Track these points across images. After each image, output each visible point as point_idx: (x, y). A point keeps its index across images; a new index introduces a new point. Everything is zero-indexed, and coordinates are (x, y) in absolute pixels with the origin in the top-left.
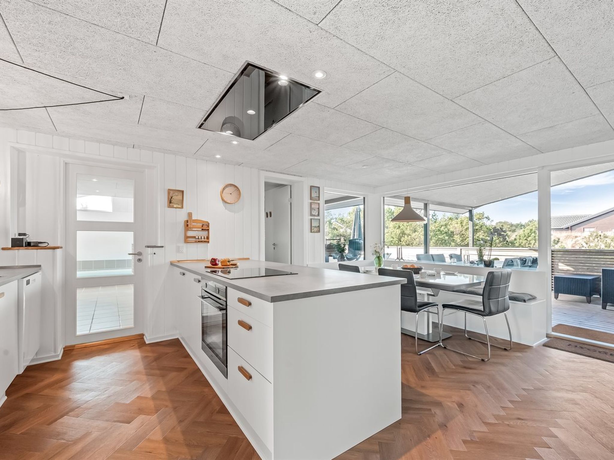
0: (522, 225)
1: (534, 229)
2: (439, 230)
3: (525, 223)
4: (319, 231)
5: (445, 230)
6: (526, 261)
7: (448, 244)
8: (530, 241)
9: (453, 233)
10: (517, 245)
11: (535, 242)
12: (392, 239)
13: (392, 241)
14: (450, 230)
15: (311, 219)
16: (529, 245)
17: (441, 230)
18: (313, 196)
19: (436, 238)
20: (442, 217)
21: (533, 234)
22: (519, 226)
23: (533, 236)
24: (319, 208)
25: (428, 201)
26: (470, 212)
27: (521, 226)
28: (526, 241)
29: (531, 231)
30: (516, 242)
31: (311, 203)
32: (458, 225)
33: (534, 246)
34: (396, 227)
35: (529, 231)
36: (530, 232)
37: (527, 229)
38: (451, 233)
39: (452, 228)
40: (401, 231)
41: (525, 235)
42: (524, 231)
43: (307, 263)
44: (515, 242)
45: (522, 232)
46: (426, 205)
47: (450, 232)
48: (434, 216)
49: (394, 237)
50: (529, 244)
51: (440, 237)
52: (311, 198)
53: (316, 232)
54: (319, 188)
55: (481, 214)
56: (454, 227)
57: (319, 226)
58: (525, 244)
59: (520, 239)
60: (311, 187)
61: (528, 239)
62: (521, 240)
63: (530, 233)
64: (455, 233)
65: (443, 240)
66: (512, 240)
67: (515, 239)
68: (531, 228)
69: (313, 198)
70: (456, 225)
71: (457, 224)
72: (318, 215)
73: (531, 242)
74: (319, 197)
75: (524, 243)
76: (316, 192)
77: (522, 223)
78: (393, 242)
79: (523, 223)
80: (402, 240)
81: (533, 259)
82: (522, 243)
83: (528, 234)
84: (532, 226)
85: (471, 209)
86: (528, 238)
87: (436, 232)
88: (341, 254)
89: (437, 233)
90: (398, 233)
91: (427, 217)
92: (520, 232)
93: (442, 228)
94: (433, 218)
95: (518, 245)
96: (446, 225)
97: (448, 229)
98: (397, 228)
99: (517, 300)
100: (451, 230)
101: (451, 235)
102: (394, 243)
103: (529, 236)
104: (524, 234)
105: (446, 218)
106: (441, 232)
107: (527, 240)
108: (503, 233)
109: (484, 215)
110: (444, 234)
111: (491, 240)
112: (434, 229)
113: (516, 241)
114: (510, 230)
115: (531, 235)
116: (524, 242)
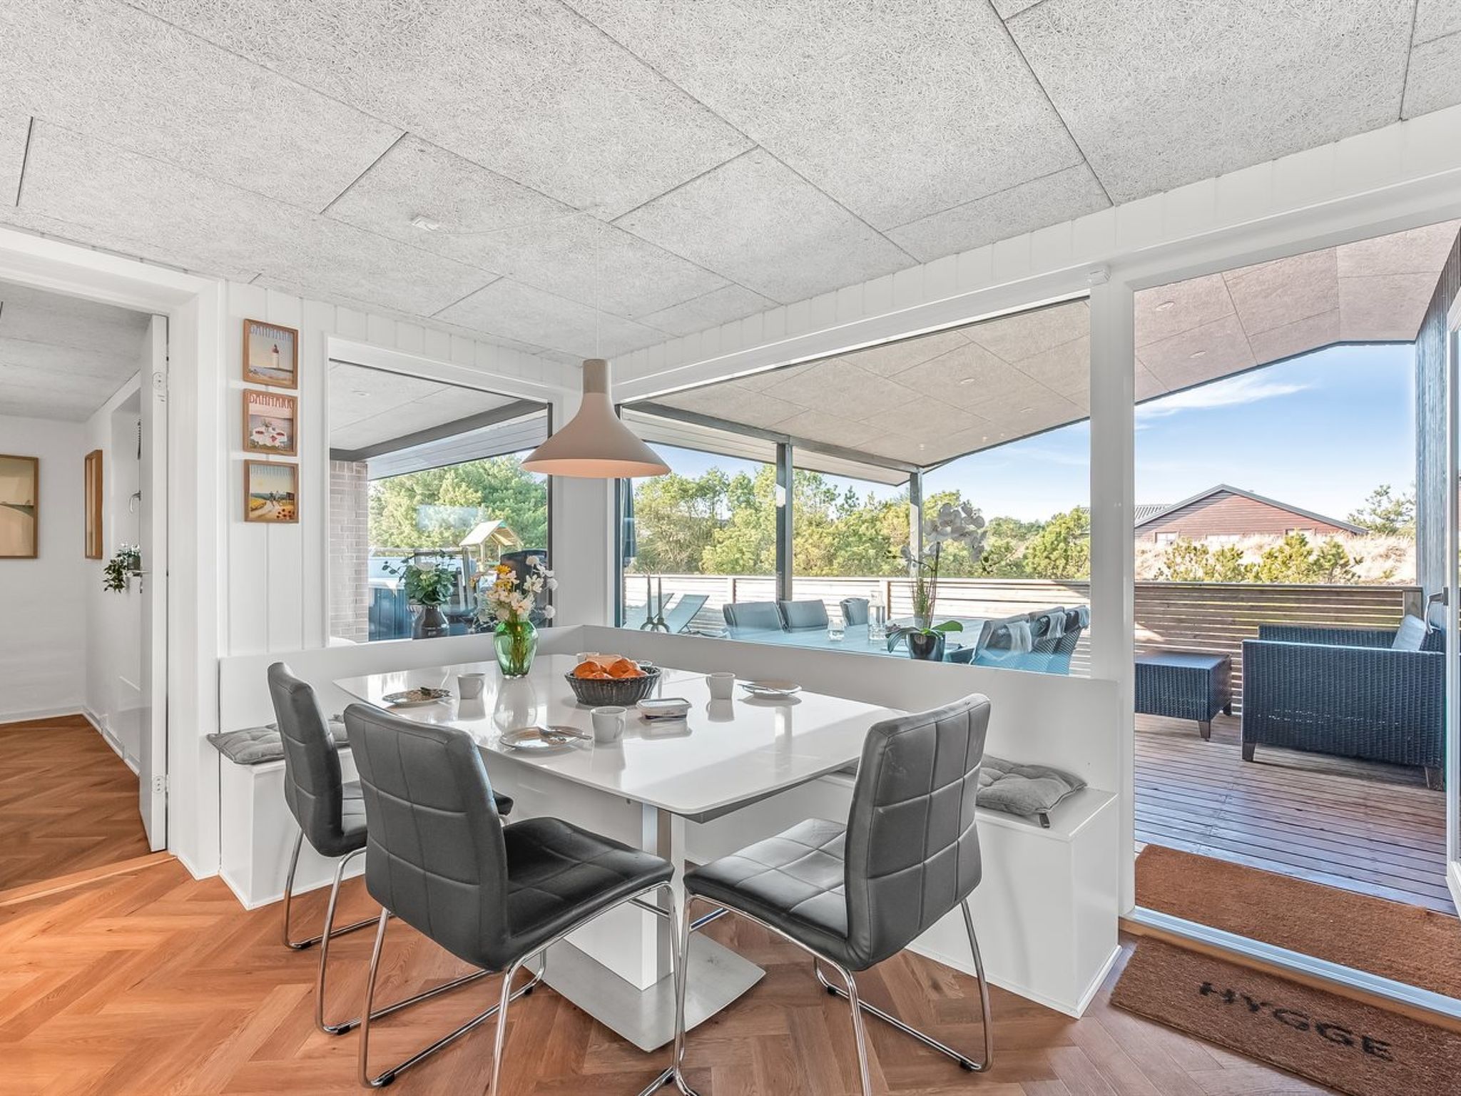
0: (1039, 527)
1: (1063, 532)
2: (855, 533)
3: (1046, 522)
4: (292, 517)
5: (868, 534)
6: (1048, 623)
7: (875, 569)
8: (1055, 561)
9: (889, 539)
10: (1028, 570)
11: (1066, 564)
12: (738, 555)
13: (737, 560)
14: (881, 533)
15: (247, 464)
16: (1055, 571)
17: (860, 532)
18: (254, 362)
19: (846, 551)
20: (867, 501)
21: (1062, 545)
22: (1035, 528)
23: (1061, 549)
24: (292, 421)
25: (789, 436)
26: (914, 479)
27: (1036, 528)
28: (1047, 560)
29: (1057, 537)
30: (1027, 564)
31: (246, 395)
32: (901, 520)
33: (1065, 573)
34: (749, 523)
35: (1054, 536)
36: (1056, 540)
37: (1050, 533)
38: (884, 539)
39: (888, 529)
40: (764, 533)
41: (1046, 547)
42: (1044, 537)
43: (221, 654)
44: (1024, 564)
45: (1039, 540)
46: (782, 449)
47: (880, 537)
48: (850, 498)
49: (744, 549)
50: (1053, 568)
51: (855, 549)
52: (248, 373)
53: (278, 520)
54: (294, 333)
55: (954, 494)
56: (892, 527)
57: (291, 497)
58: (1046, 567)
59: (1035, 556)
60: (249, 323)
61: (1053, 557)
62: (1037, 559)
63: (1056, 542)
64: (892, 540)
65: (863, 557)
66: (1019, 558)
67: (1025, 557)
68: (1058, 530)
69: (255, 372)
70: (895, 521)
71: (898, 517)
72: (291, 447)
73: (1058, 562)
74: (294, 372)
75: (1042, 566)
76: (276, 351)
77: (1040, 521)
78: (741, 562)
79: (1043, 523)
80: (762, 558)
81: (1068, 615)
82: (1039, 565)
83: (1052, 543)
84: (1060, 525)
85: (914, 470)
86: (1052, 553)
87: (847, 537)
88: (428, 611)
89: (850, 539)
90: (756, 539)
91: (785, 487)
92: (1035, 540)
93: (862, 529)
94: (847, 503)
95: (1031, 570)
96: (874, 520)
97: (876, 530)
98: (752, 525)
99: (1018, 811)
100: (885, 532)
101: (882, 545)
102: (744, 565)
103: (1054, 549)
104: (1044, 544)
105: (877, 505)
106: (861, 539)
107: (1050, 558)
108: (972, 527)
109: (961, 498)
110: (865, 542)
111: (935, 553)
112: (844, 529)
113: (1026, 561)
114: (1014, 534)
115: (1059, 548)
116: (1044, 562)
